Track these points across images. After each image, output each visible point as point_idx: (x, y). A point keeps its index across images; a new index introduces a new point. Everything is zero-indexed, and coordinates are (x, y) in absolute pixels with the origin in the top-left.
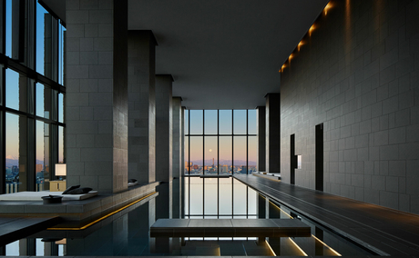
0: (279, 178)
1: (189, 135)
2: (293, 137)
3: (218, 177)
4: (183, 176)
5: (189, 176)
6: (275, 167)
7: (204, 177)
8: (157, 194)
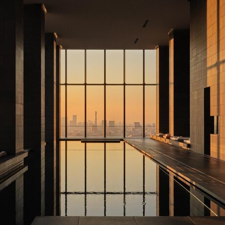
0: (189, 146)
1: (66, 84)
2: (207, 91)
3: (105, 141)
4: (59, 140)
5: (66, 140)
6: (183, 129)
7: (85, 141)
8: (26, 169)
